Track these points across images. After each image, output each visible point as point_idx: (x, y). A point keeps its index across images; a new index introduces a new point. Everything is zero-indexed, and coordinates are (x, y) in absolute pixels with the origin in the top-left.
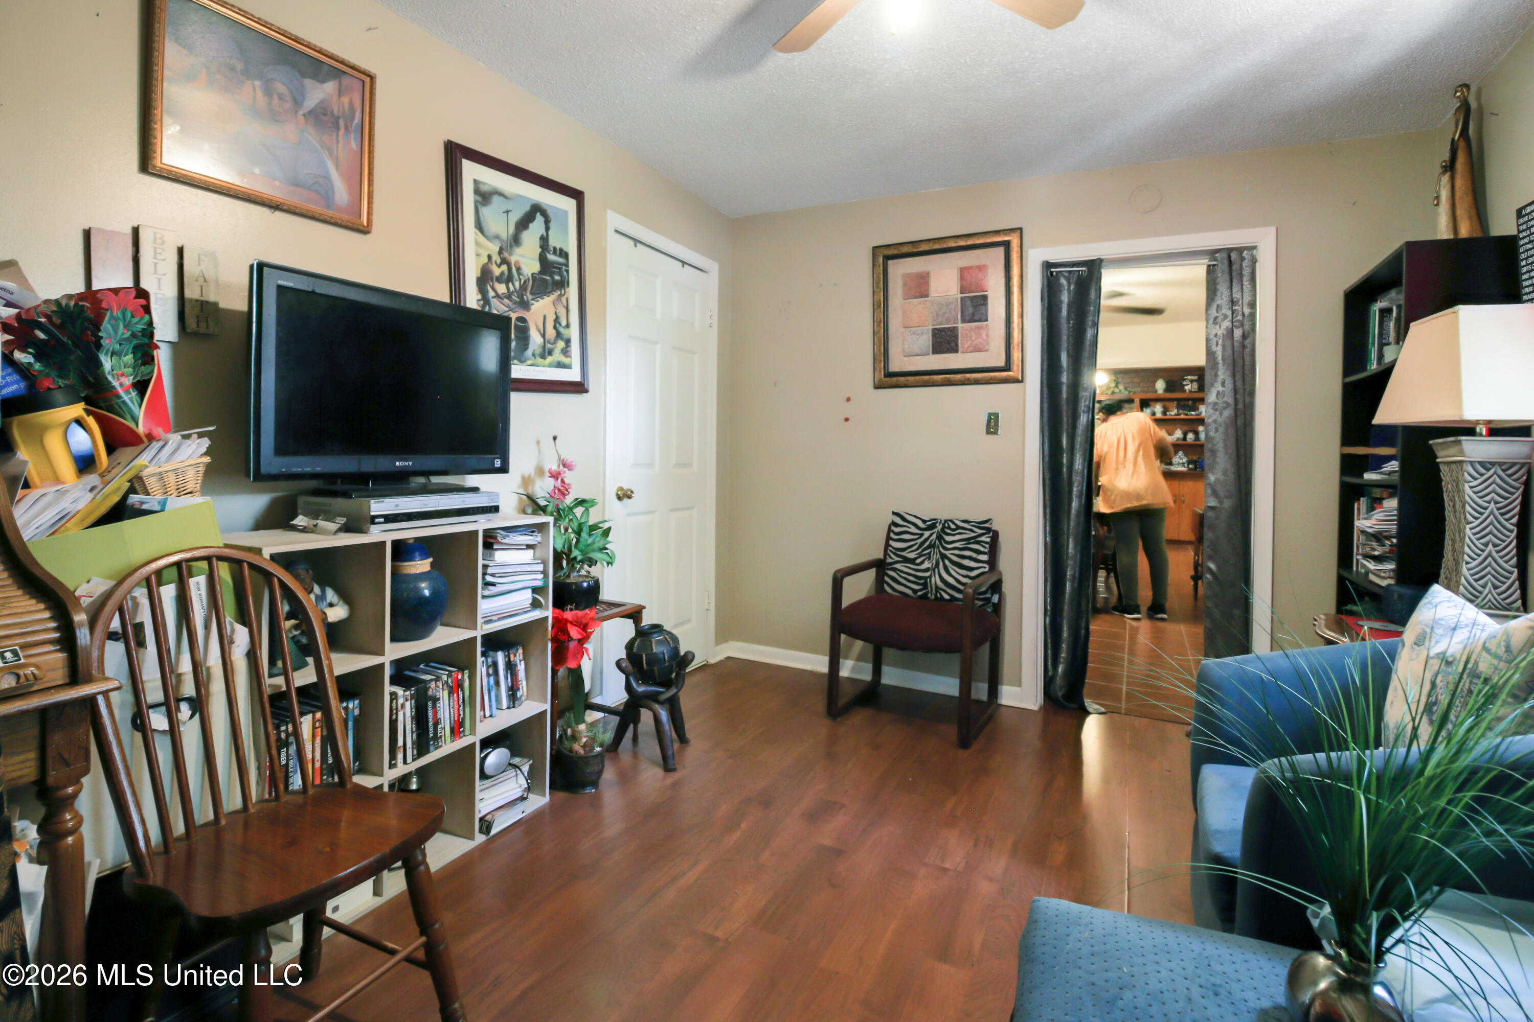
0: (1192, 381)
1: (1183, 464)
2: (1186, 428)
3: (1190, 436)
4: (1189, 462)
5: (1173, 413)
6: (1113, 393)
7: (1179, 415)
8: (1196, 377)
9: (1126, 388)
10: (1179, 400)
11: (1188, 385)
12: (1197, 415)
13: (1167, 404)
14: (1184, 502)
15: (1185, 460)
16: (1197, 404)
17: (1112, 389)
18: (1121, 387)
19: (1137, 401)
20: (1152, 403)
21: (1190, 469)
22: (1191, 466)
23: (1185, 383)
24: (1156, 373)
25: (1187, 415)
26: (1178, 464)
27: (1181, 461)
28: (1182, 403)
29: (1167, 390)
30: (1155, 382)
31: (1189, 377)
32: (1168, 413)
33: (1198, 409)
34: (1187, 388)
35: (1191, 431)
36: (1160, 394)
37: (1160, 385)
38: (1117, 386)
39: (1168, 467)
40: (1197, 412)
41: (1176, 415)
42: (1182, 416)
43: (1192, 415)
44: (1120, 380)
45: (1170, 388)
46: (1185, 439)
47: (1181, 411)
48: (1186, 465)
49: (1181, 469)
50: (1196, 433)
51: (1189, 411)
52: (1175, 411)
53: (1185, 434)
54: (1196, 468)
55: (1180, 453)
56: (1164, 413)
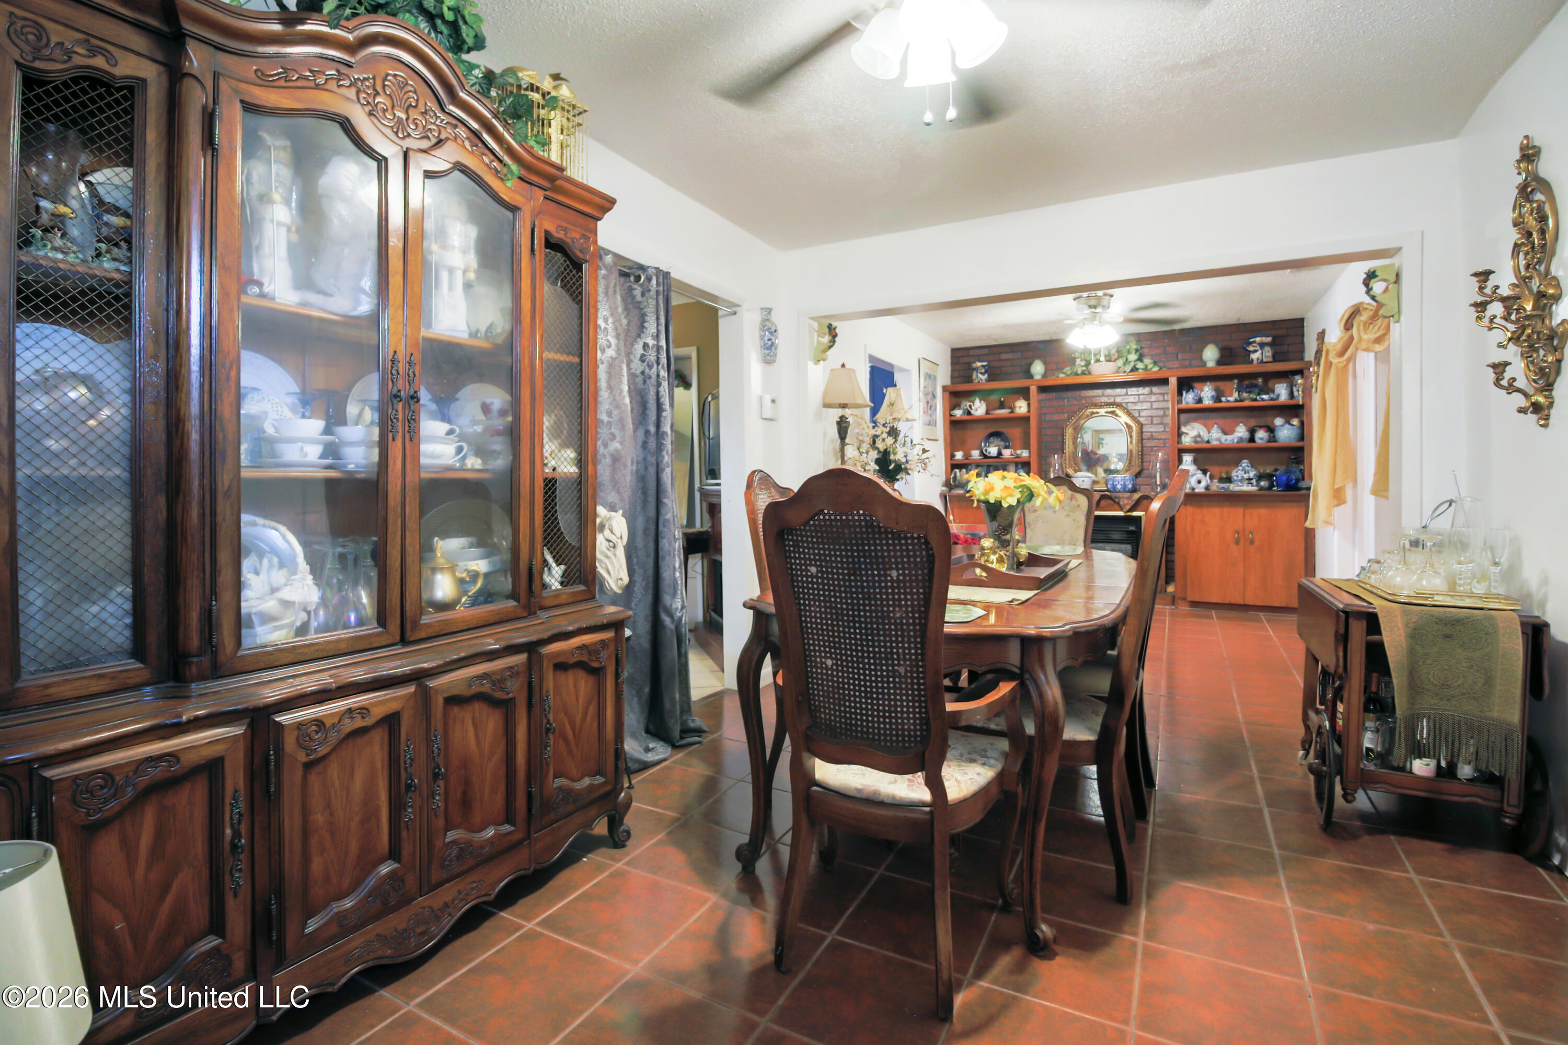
0: (1262, 345)
1: (1250, 479)
2: (1253, 422)
3: (1261, 435)
4: (1260, 477)
5: (1232, 398)
6: (1134, 369)
7: (1241, 401)
8: (1269, 339)
9: (1155, 363)
10: (1241, 377)
11: (1256, 351)
12: (1272, 399)
13: (1222, 385)
14: (1252, 542)
15: (1252, 474)
16: (1270, 384)
17: (1132, 364)
18: (1148, 361)
19: (1173, 381)
20: (1196, 385)
21: (1261, 489)
22: (1262, 483)
23: (1251, 348)
24: (1204, 334)
25: (1255, 400)
26: (1242, 480)
27: (1246, 476)
28: (1247, 382)
29: (1219, 362)
30: (1202, 351)
31: (1258, 339)
32: (1223, 399)
33: (1273, 391)
34: (1254, 356)
35: (1260, 427)
36: (1210, 368)
37: (1210, 354)
38: (1140, 359)
39: (1225, 485)
40: (1272, 396)
41: (1236, 401)
42: (1247, 403)
43: (1263, 400)
44: (1146, 351)
45: (1226, 357)
46: (1252, 439)
47: (1245, 395)
48: (1254, 481)
49: (1246, 488)
50: (1271, 430)
51: (1259, 394)
52: (1236, 395)
53: (1252, 432)
54: (1270, 488)
55: (1245, 463)
56: (1217, 399)
